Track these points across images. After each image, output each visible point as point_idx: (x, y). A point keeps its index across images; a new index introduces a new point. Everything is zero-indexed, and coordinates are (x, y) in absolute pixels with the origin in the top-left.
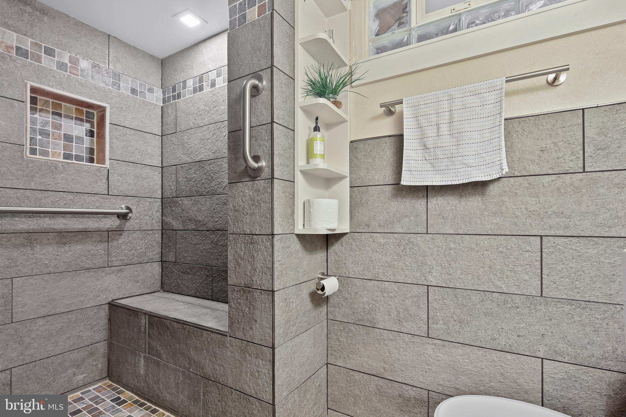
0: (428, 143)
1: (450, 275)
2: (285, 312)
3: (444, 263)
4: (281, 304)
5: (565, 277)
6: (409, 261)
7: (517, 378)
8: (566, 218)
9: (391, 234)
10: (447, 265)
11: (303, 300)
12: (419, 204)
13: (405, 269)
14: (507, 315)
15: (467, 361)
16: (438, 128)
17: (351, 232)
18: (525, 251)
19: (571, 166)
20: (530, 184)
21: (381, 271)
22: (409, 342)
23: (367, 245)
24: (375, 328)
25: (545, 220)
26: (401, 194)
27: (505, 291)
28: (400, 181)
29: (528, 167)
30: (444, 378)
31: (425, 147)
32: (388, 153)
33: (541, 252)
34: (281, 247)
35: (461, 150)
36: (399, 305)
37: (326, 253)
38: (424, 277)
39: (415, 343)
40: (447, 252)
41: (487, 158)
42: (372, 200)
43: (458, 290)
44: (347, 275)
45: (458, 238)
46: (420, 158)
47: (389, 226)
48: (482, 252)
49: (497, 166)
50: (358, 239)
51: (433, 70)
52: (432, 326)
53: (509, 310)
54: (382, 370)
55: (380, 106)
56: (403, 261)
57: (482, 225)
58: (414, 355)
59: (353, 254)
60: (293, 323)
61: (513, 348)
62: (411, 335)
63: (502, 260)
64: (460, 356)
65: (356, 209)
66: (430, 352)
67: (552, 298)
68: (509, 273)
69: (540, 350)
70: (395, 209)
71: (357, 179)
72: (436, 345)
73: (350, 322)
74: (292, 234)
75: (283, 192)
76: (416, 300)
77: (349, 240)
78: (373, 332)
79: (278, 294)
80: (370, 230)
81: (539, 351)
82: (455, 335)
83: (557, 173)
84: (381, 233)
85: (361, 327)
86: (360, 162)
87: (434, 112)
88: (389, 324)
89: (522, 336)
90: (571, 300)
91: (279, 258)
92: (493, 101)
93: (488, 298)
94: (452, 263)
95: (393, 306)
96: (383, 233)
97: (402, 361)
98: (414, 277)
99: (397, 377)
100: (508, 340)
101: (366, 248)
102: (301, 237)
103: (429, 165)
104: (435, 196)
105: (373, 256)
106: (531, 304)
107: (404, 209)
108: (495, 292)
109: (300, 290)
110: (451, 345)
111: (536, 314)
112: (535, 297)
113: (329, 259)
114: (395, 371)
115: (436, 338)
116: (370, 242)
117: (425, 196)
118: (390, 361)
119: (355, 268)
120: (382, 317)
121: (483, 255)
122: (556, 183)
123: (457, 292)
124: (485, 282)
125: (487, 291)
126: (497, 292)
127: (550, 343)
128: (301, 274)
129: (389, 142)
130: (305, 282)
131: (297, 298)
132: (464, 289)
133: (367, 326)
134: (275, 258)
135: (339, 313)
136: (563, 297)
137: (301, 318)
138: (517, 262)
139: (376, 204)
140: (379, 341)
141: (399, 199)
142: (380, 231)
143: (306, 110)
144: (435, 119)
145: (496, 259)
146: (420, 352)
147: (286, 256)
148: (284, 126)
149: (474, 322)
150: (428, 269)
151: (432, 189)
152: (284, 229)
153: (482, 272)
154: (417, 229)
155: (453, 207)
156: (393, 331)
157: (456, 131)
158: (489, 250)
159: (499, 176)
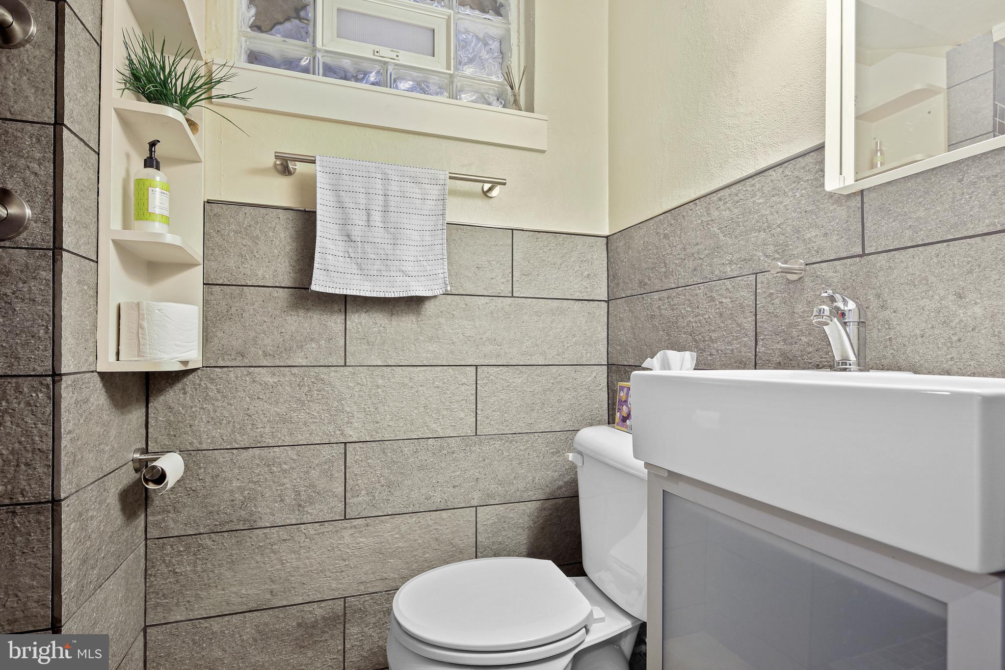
0: (354, 233)
1: (377, 422)
2: (80, 541)
3: (369, 408)
4: (74, 524)
5: (497, 410)
6: (317, 409)
7: (452, 538)
8: (498, 345)
9: (287, 369)
10: (372, 409)
11: (109, 509)
12: (334, 322)
13: (311, 423)
14: (443, 465)
15: (397, 536)
16: (369, 215)
17: (207, 367)
18: (462, 384)
19: (502, 289)
20: (466, 305)
21: (267, 430)
22: (315, 534)
23: (240, 389)
24: (255, 529)
25: (480, 347)
26: (304, 304)
27: (441, 435)
28: (310, 284)
29: (465, 285)
30: (367, 571)
31: (349, 238)
32: (282, 235)
33: (476, 384)
34: (73, 401)
35: (398, 252)
36: (299, 480)
37: (144, 410)
38: (340, 430)
39: (325, 533)
40: (373, 391)
41: (429, 268)
42: (252, 312)
43: (387, 443)
44: (196, 445)
45: (388, 371)
46: (341, 254)
47: (284, 355)
48: (417, 389)
49: (440, 280)
50: (220, 378)
51: (356, 128)
52: (351, 501)
53: (445, 458)
54: (268, 596)
55: (275, 156)
56: (307, 411)
57: (416, 353)
58: (323, 552)
59: (210, 407)
60: (92, 562)
61: (449, 504)
62: (319, 524)
63: (438, 397)
64: (389, 532)
65: (218, 324)
66: (348, 540)
67: (486, 435)
68: (445, 412)
69: (475, 497)
70: (294, 328)
71: (221, 270)
72: (356, 528)
73: (202, 531)
74: (92, 372)
75: (79, 282)
76: (327, 467)
77: (201, 381)
78: (251, 538)
79: (68, 506)
80: (246, 362)
81: (474, 499)
82: (382, 505)
83: (491, 295)
84: (269, 367)
85: (226, 534)
86: (228, 242)
87: (363, 190)
88: (281, 516)
89: (457, 486)
90: (502, 434)
91: (70, 426)
92: (435, 198)
93: (423, 446)
94: (380, 405)
95: (288, 486)
96: (272, 367)
97: (302, 568)
98: (324, 433)
99: (295, 598)
100: (444, 494)
101: (239, 393)
102: (107, 378)
103: (355, 266)
104: (357, 311)
105: (251, 407)
106: (467, 446)
107: (310, 329)
108: (430, 438)
109: (105, 490)
110: (377, 520)
111: (471, 457)
112: (470, 437)
113: (152, 422)
114: (291, 589)
115: (357, 517)
116: (245, 383)
117: (342, 310)
118: (283, 574)
119: (215, 431)
120: (268, 507)
121: (417, 392)
122: (490, 306)
123: (385, 446)
124: (420, 427)
125: (422, 438)
126: (432, 438)
127: (483, 487)
128: (106, 456)
129: (285, 217)
130: (112, 472)
131: (99, 508)
132: (394, 440)
133: (238, 530)
134: (63, 427)
135: (175, 522)
136: (494, 433)
137: (105, 547)
138: (454, 398)
139: (259, 318)
140: (263, 549)
141: (301, 313)
142: (265, 364)
143: (124, 118)
144: (364, 201)
145: (431, 397)
146: (333, 545)
147: (81, 421)
148: (82, 140)
149: (406, 481)
150: (345, 419)
151: (353, 301)
152: (79, 363)
153: (416, 414)
154: (330, 360)
155: (382, 328)
156: (287, 525)
157: (392, 225)
158: (425, 385)
159: (443, 292)
